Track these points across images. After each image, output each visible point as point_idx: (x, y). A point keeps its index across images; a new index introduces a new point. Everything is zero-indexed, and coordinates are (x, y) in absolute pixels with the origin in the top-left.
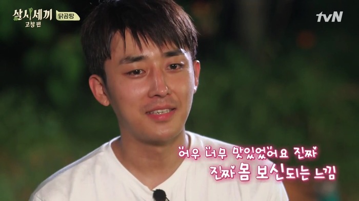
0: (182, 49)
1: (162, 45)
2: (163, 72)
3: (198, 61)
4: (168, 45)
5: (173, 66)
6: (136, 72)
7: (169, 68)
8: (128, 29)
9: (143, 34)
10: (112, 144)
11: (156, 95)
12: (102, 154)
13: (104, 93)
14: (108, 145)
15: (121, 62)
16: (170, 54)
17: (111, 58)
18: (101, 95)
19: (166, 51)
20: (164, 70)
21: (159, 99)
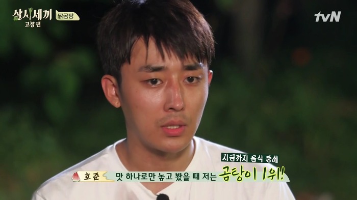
0: (201, 63)
1: (184, 58)
2: (180, 84)
3: (211, 71)
4: (190, 59)
5: (191, 79)
6: (154, 81)
7: (186, 81)
8: (152, 37)
9: (166, 45)
10: (117, 146)
11: (171, 109)
12: (105, 156)
13: (117, 95)
14: (113, 147)
15: (141, 69)
16: (190, 68)
17: (130, 63)
18: (113, 96)
19: (186, 64)
20: (181, 82)
21: (174, 113)
